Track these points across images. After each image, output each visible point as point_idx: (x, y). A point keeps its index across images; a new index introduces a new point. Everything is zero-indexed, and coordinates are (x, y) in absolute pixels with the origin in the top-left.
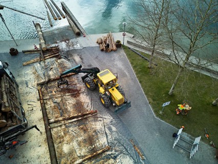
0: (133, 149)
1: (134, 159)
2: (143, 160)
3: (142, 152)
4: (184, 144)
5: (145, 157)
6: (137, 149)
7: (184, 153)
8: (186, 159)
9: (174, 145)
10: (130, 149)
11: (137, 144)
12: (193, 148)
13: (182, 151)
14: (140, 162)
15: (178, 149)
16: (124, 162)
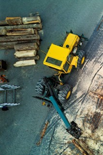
0: (45, 137)
1: (54, 130)
2: (49, 121)
3: (43, 126)
4: (10, 97)
5: (45, 121)
6: (43, 133)
7: (18, 93)
8: (23, 90)
9: (16, 104)
10: (47, 140)
11: (38, 136)
12: (9, 88)
13: (18, 96)
14: (53, 122)
15: (18, 99)
16: (62, 135)
